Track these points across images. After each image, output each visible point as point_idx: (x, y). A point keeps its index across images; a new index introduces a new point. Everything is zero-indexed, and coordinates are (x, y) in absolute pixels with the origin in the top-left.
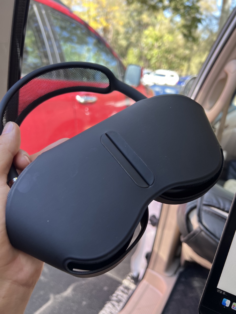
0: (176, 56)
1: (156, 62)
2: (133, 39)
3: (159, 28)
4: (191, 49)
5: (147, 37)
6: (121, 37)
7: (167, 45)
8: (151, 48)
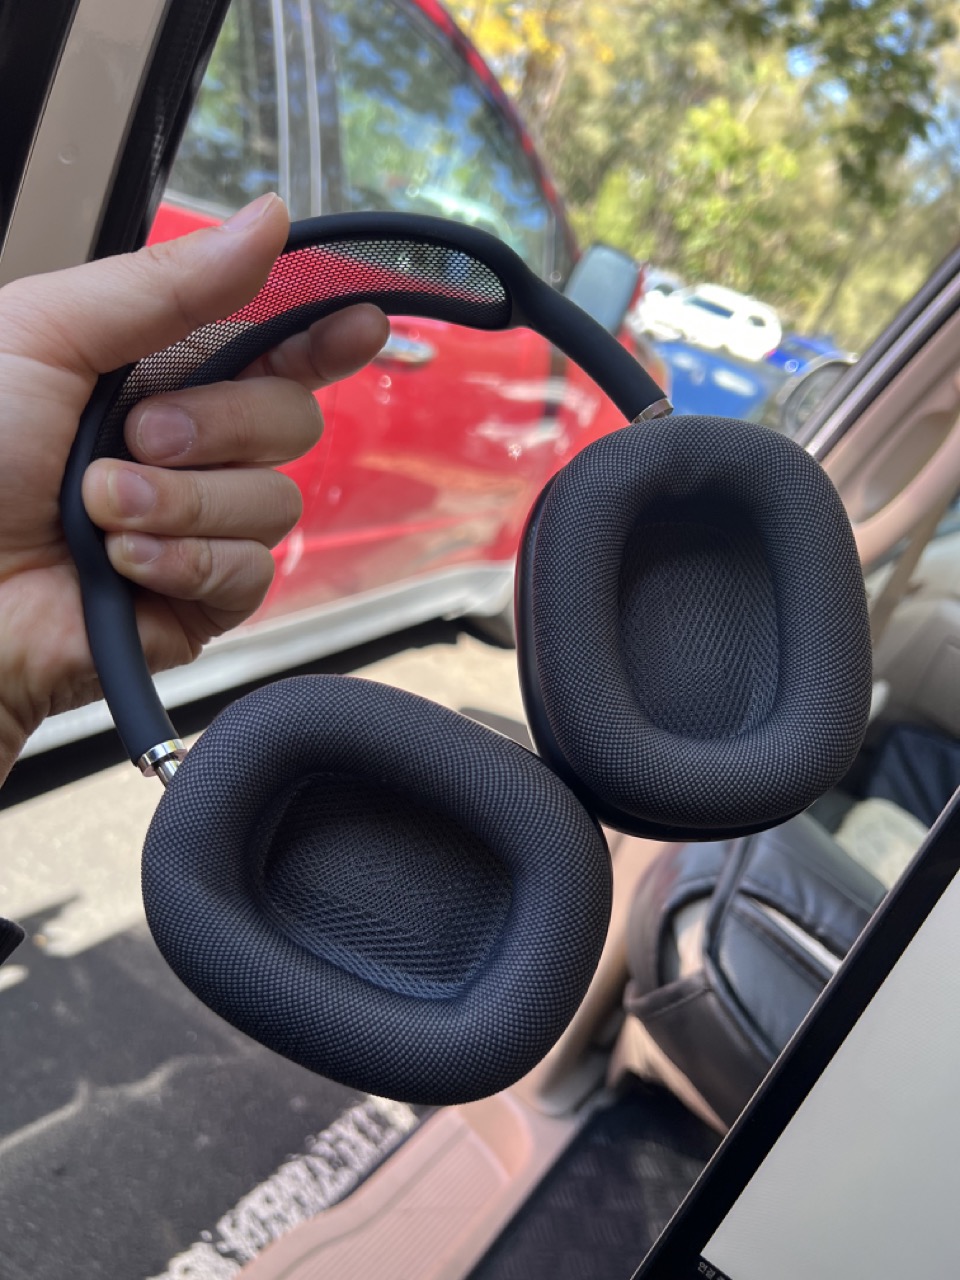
0: (791, 243)
1: (708, 248)
2: (638, 131)
3: (755, 111)
4: (860, 231)
5: (694, 138)
6: (591, 109)
7: (769, 192)
8: (700, 189)
